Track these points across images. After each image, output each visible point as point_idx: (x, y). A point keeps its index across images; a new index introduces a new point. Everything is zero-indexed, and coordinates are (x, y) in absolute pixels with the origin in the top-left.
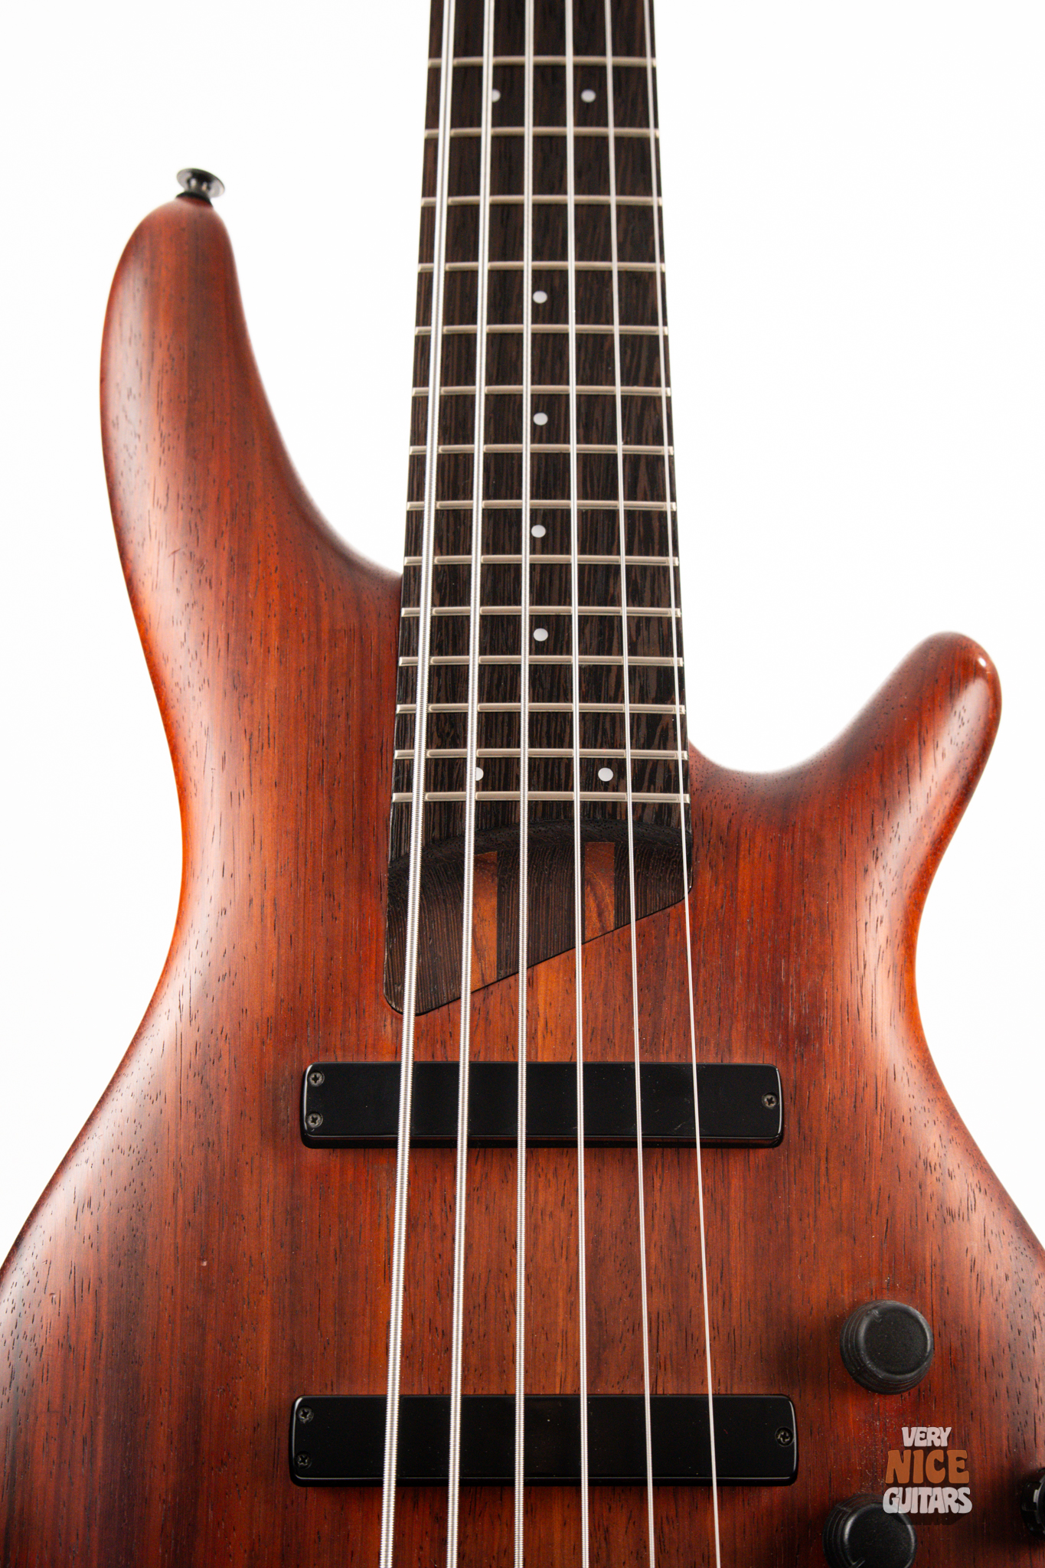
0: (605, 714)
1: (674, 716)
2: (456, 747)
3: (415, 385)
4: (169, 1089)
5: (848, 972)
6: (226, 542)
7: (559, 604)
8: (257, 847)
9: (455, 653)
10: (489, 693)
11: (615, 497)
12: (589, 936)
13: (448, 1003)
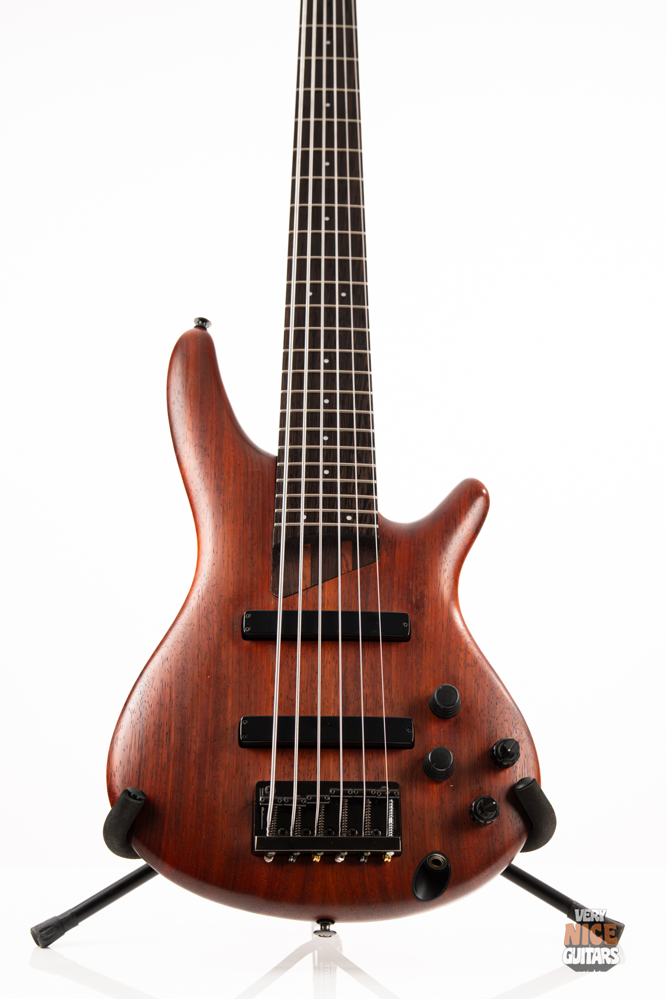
0: (349, 498)
1: (373, 499)
2: (297, 508)
3: (282, 389)
4: (195, 621)
5: (434, 586)
6: (214, 442)
7: (333, 462)
8: (226, 543)
9: (296, 478)
10: (308, 490)
11: (353, 427)
12: (343, 573)
13: (294, 594)
